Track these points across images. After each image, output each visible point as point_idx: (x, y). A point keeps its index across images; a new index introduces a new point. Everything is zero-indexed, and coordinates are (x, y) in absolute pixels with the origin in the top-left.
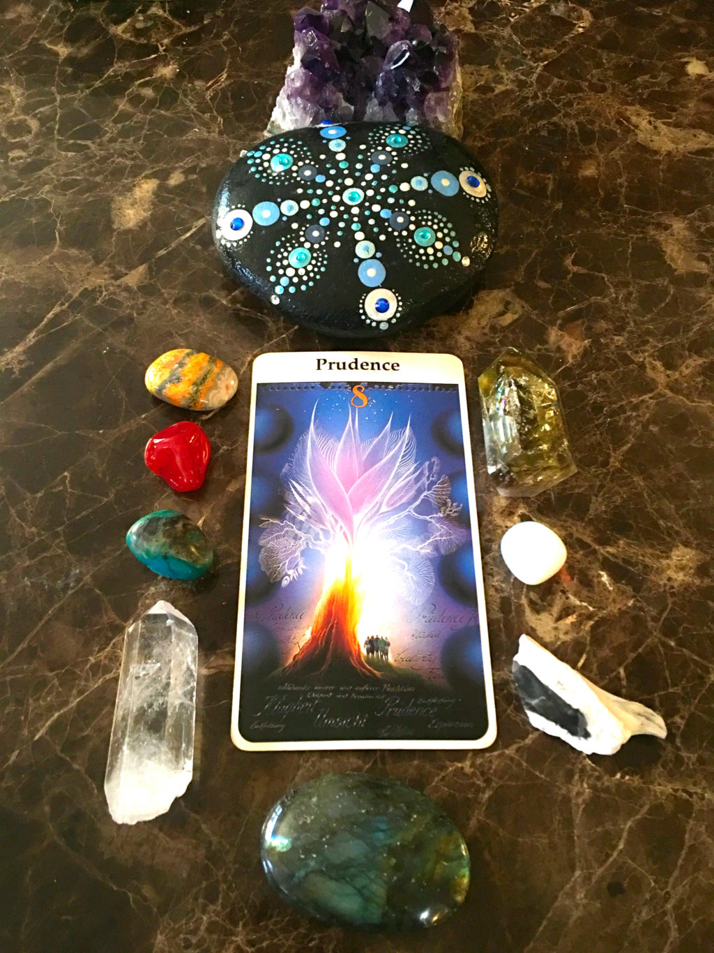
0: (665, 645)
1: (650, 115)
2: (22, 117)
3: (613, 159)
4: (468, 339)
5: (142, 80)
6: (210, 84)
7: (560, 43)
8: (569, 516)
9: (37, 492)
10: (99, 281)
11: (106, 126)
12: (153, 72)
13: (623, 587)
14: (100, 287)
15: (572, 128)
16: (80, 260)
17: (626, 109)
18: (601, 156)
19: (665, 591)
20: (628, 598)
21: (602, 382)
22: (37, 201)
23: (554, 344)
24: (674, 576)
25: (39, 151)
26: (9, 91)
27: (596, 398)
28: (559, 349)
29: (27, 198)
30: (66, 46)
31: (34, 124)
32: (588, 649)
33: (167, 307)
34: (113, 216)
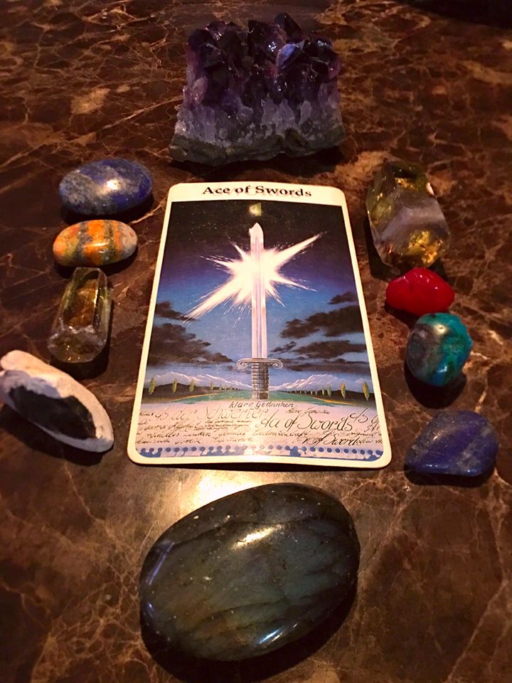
1: (481, 66)
2: (11, 57)
3: (458, 86)
4: (355, 179)
5: (103, 41)
6: (153, 44)
7: (408, 31)
10: (56, 140)
12: (112, 38)
14: (56, 144)
15: (424, 71)
17: (463, 62)
18: (448, 85)
21: (470, 207)
22: (14, 98)
25: (19, 74)
26: (3, 45)
29: (7, 96)
30: (50, 25)
31: (19, 61)
32: (487, 388)
33: (109, 156)
34: (72, 107)
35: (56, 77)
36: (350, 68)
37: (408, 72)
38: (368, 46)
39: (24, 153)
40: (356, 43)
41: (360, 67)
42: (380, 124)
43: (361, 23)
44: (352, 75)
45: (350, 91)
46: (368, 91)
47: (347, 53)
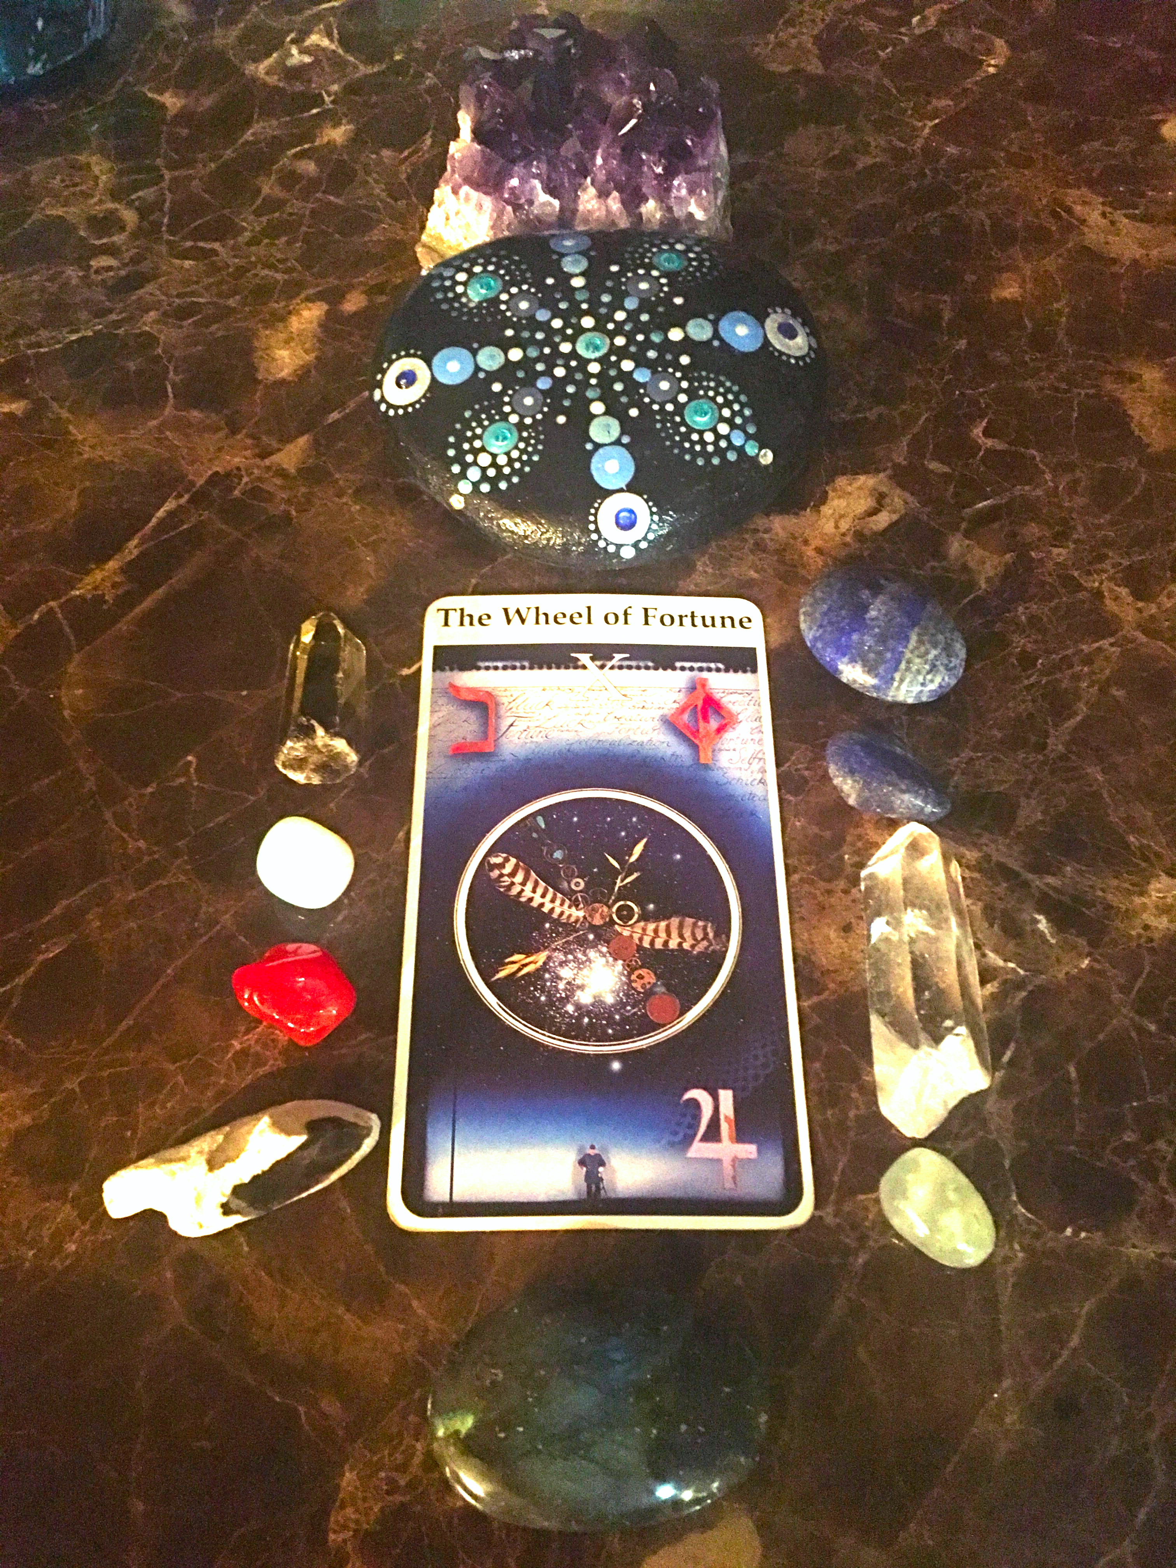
0: (1141, 1030)
1: (1103, 204)
2: (111, 205)
3: (1046, 271)
4: (819, 551)
5: (298, 149)
6: (406, 153)
7: (957, 90)
8: (985, 828)
9: (146, 785)
10: (237, 460)
11: (243, 220)
12: (316, 136)
13: (1072, 938)
14: (238, 469)
16: (208, 428)
17: (1066, 195)
18: (1027, 269)
19: (1139, 946)
20: (1081, 956)
21: (1033, 620)
23: (957, 559)
24: (1153, 922)
26: (88, 165)
27: (1024, 645)
28: (965, 568)
29: (121, 331)
30: (176, 95)
31: (130, 216)
32: (1018, 1034)
33: (344, 500)
34: (256, 361)
36: (824, 221)
37: (944, 231)
38: (866, 148)
39: (178, 497)
40: (841, 139)
41: (846, 218)
42: (876, 396)
43: (854, 67)
44: (827, 243)
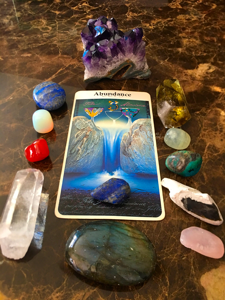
2: (46, 26)
4: (199, 75)
5: (82, 18)
7: (208, 10)
9: (59, 116)
12: (85, 17)
14: (75, 64)
15: (218, 28)
16: (68, 58)
22: (52, 45)
25: (52, 34)
26: (42, 21)
29: (49, 44)
30: (58, 12)
31: (50, 28)
34: (77, 48)
35: (67, 35)
36: (187, 27)
37: (211, 29)
38: (193, 18)
39: (63, 68)
40: (188, 17)
41: (192, 27)
42: (205, 52)
43: (188, 7)
44: (189, 30)
45: (190, 37)
46: (197, 38)
47: (185, 21)
